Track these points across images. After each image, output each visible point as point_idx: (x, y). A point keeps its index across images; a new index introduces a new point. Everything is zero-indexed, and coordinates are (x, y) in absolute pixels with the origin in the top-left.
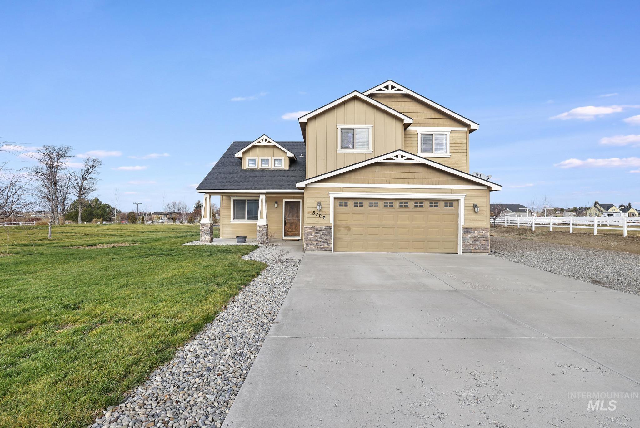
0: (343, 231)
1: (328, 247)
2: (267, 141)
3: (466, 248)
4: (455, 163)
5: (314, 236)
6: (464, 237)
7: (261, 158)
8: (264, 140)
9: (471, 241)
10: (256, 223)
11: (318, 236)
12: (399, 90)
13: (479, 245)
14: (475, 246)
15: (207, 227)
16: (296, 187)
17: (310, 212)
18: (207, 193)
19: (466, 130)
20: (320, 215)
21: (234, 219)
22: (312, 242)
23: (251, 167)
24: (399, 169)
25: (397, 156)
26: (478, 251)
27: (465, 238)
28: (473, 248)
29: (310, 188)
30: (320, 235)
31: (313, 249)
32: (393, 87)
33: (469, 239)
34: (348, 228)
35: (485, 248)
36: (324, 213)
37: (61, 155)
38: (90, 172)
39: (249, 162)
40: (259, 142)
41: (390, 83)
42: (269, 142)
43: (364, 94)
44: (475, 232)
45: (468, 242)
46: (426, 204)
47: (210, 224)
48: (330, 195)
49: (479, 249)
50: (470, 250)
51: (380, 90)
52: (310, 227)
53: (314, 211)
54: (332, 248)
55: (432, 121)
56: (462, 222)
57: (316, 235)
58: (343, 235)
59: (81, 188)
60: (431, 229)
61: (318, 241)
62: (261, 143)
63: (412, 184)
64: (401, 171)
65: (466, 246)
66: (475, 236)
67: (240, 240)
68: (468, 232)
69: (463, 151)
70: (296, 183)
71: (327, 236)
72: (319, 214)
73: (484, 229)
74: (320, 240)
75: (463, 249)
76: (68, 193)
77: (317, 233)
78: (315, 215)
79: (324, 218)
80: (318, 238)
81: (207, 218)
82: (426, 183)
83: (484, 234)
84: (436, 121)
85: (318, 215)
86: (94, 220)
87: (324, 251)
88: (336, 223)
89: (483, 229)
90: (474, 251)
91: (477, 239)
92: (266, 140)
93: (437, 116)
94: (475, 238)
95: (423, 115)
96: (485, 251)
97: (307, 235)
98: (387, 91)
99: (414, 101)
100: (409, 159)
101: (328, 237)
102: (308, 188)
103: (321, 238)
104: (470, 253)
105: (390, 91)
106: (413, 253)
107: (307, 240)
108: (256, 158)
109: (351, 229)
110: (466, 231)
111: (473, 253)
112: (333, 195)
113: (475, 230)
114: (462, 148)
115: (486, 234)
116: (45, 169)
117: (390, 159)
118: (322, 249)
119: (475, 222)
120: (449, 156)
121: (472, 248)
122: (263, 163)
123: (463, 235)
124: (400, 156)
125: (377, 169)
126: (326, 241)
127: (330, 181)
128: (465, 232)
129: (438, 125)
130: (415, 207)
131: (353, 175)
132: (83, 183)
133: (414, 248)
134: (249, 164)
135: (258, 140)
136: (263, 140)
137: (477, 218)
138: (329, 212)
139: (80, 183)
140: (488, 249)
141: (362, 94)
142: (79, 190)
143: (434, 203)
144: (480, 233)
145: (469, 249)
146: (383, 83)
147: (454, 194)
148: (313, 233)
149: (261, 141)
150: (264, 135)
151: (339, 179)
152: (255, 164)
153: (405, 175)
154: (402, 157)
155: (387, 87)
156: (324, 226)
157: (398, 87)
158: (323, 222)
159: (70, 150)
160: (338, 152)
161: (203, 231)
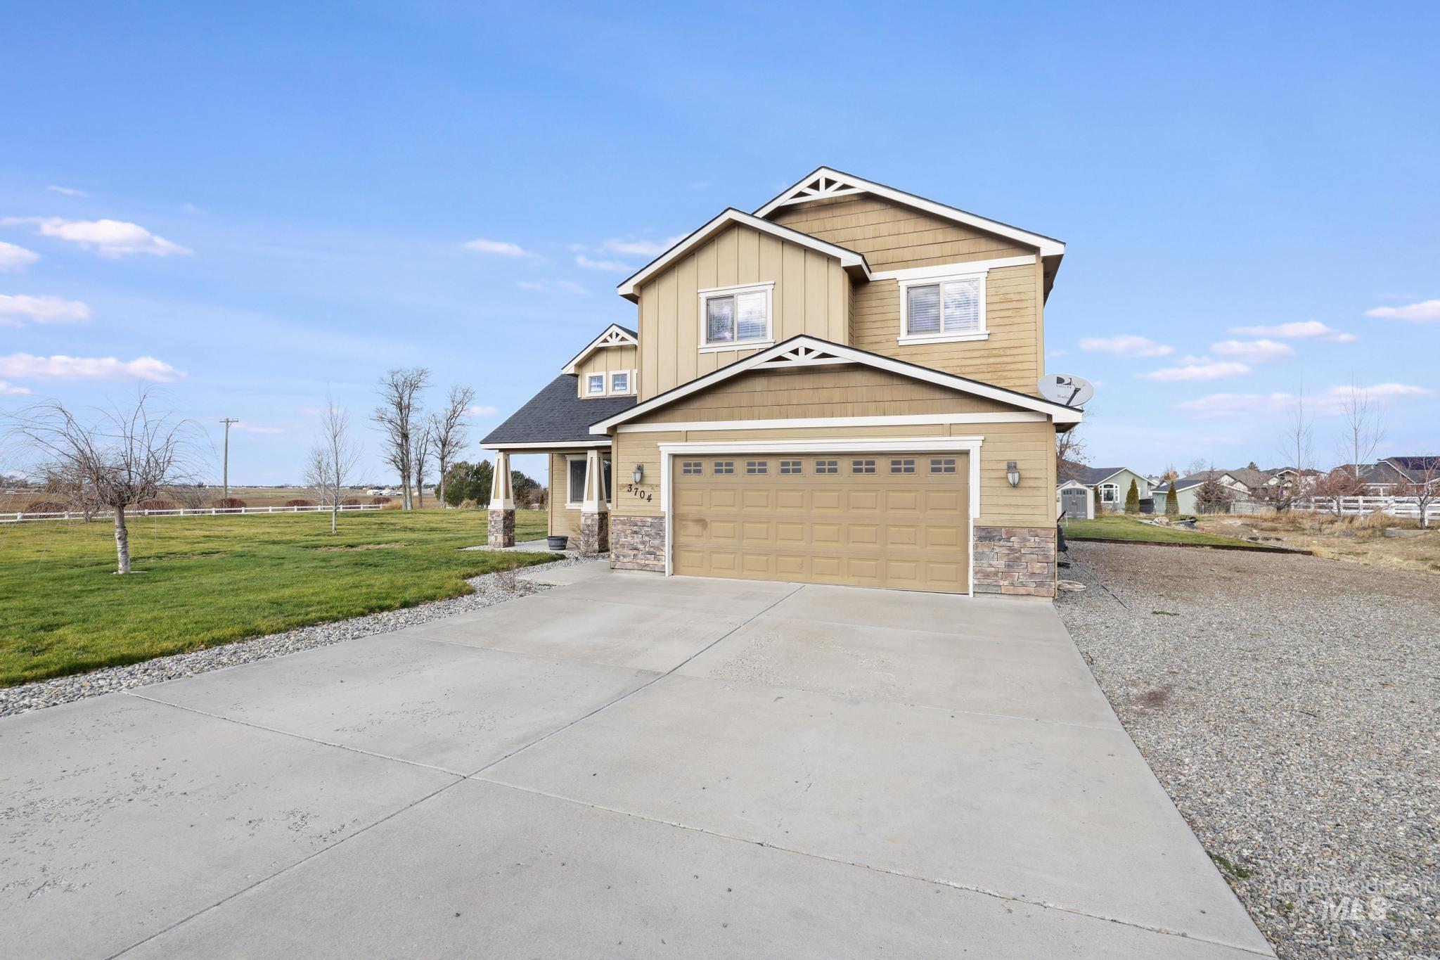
0: (692, 528)
1: (656, 562)
2: (619, 337)
3: (986, 582)
4: (1001, 352)
5: (629, 539)
6: (980, 550)
7: (612, 373)
8: (614, 335)
9: (1000, 564)
10: (579, 508)
11: (637, 539)
12: (845, 187)
13: (1024, 575)
14: (1012, 576)
15: (499, 516)
16: (590, 433)
17: (624, 486)
18: (501, 450)
19: (1034, 262)
20: (642, 493)
21: (572, 500)
22: (626, 551)
23: (596, 393)
24: (810, 381)
25: (796, 352)
26: (1022, 590)
27: (983, 553)
28: (1006, 583)
29: (623, 435)
30: (641, 536)
31: (629, 566)
32: (829, 183)
33: (993, 558)
34: (702, 522)
35: (1040, 584)
36: (650, 489)
37: (413, 386)
38: (458, 413)
39: (590, 383)
40: (605, 341)
41: (822, 175)
42: (623, 339)
43: (755, 215)
44: (1012, 539)
45: (991, 566)
46: (883, 465)
47: (506, 511)
48: (661, 449)
49: (1024, 586)
50: (996, 588)
51: (801, 194)
52: (622, 519)
53: (631, 485)
54: (664, 566)
55: (936, 251)
56: (974, 512)
57: (633, 537)
58: (693, 538)
59: (444, 444)
60: (897, 529)
61: (636, 549)
62: (608, 342)
63: (841, 416)
64: (815, 387)
65: (987, 575)
66: (1009, 550)
67: (553, 543)
68: (991, 539)
69: (1025, 319)
70: (590, 425)
71: (655, 538)
72: (640, 490)
73: (1039, 531)
74: (641, 547)
75: (976, 582)
76: (427, 452)
77: (636, 532)
78: (632, 493)
79: (649, 499)
80: (637, 543)
81: (498, 498)
82: (877, 413)
83: (1036, 545)
84: (948, 249)
85: (638, 494)
86: (464, 502)
87: (649, 573)
88: (677, 512)
89: (1033, 531)
90: (1008, 590)
91: (1017, 558)
92: (617, 335)
93: (951, 234)
94: (1012, 556)
95: (914, 240)
96: (1043, 591)
97: (617, 535)
98: (815, 195)
99: (889, 207)
100: (824, 355)
101: (657, 542)
102: (621, 436)
103: (643, 543)
104: (998, 596)
105: (824, 194)
106: (849, 586)
107: (618, 546)
108: (603, 374)
109: (709, 526)
110: (987, 535)
111: (1006, 597)
112: (667, 449)
113: (1011, 533)
114: (1023, 312)
115: (1043, 545)
116: (392, 411)
117: (780, 358)
118: (643, 568)
119: (1013, 510)
120: (986, 337)
121: (1001, 583)
122: (617, 382)
123: (976, 547)
124: (802, 351)
125: (759, 384)
126: (652, 550)
127: (660, 419)
128: (981, 539)
129: (954, 257)
130: (854, 472)
131: (709, 401)
132: (447, 433)
133: (853, 576)
134: (590, 387)
135: (604, 335)
136: (611, 336)
137: (1018, 501)
138: (658, 486)
139: (443, 432)
140: (1050, 585)
141: (752, 215)
142: (440, 446)
143: (903, 462)
144: (1025, 540)
145: (995, 584)
146: (807, 177)
147: (952, 438)
148: (629, 532)
149: (609, 339)
150: (614, 326)
151: (679, 412)
152: (601, 386)
153: (824, 395)
154: (808, 351)
155: (815, 186)
156: (650, 517)
157: (841, 179)
158: (648, 508)
159: (428, 374)
160: (701, 351)
161: (493, 523)
